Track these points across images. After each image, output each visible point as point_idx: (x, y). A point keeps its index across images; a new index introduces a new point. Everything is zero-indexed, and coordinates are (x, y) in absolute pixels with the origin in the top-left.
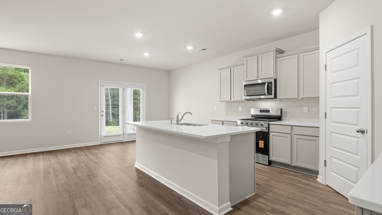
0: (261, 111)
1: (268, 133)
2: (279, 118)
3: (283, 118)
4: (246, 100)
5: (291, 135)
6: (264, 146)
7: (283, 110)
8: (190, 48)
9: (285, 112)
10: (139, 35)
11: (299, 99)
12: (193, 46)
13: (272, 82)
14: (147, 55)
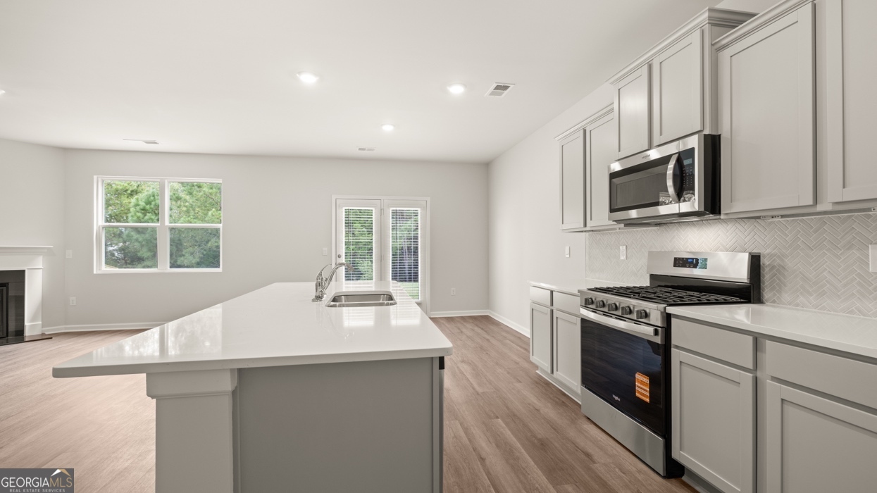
0: (680, 262)
1: (665, 349)
2: (748, 293)
3: (767, 294)
4: (622, 225)
5: (756, 380)
6: (651, 397)
7: (765, 261)
8: (457, 90)
9: (773, 267)
10: (308, 79)
11: (820, 208)
12: (465, 85)
13: (693, 149)
14: (388, 128)
